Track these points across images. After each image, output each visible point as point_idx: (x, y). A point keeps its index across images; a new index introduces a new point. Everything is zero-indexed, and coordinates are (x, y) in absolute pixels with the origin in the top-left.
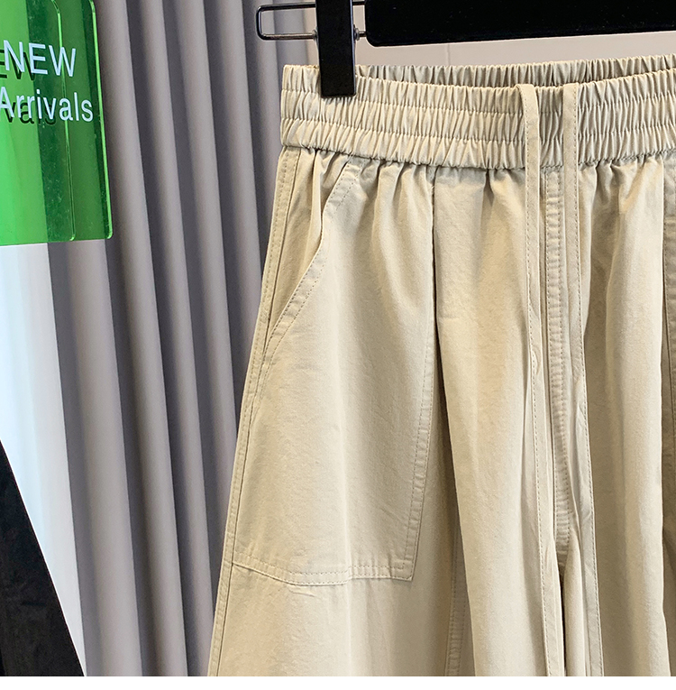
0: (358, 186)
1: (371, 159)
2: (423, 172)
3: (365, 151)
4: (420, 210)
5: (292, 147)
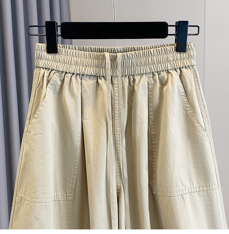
0: (59, 80)
1: (62, 72)
2: (78, 76)
3: (61, 70)
4: (77, 87)
5: (38, 67)
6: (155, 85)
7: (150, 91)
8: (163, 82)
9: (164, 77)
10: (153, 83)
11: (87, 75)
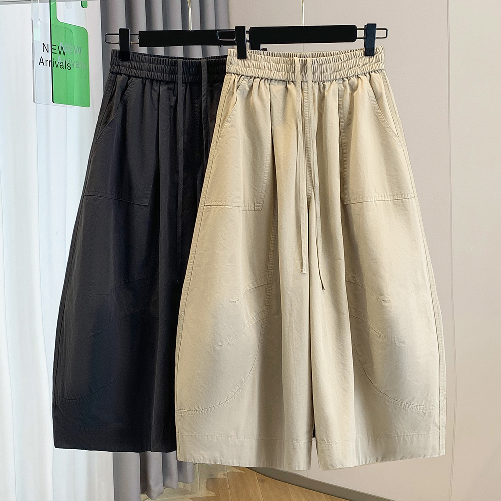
0: (247, 85)
1: (251, 77)
2: (266, 80)
3: (249, 75)
4: (265, 93)
5: (230, 73)
6: (345, 91)
7: (341, 97)
8: (353, 87)
9: (353, 82)
10: (343, 89)
11: (275, 80)
